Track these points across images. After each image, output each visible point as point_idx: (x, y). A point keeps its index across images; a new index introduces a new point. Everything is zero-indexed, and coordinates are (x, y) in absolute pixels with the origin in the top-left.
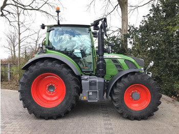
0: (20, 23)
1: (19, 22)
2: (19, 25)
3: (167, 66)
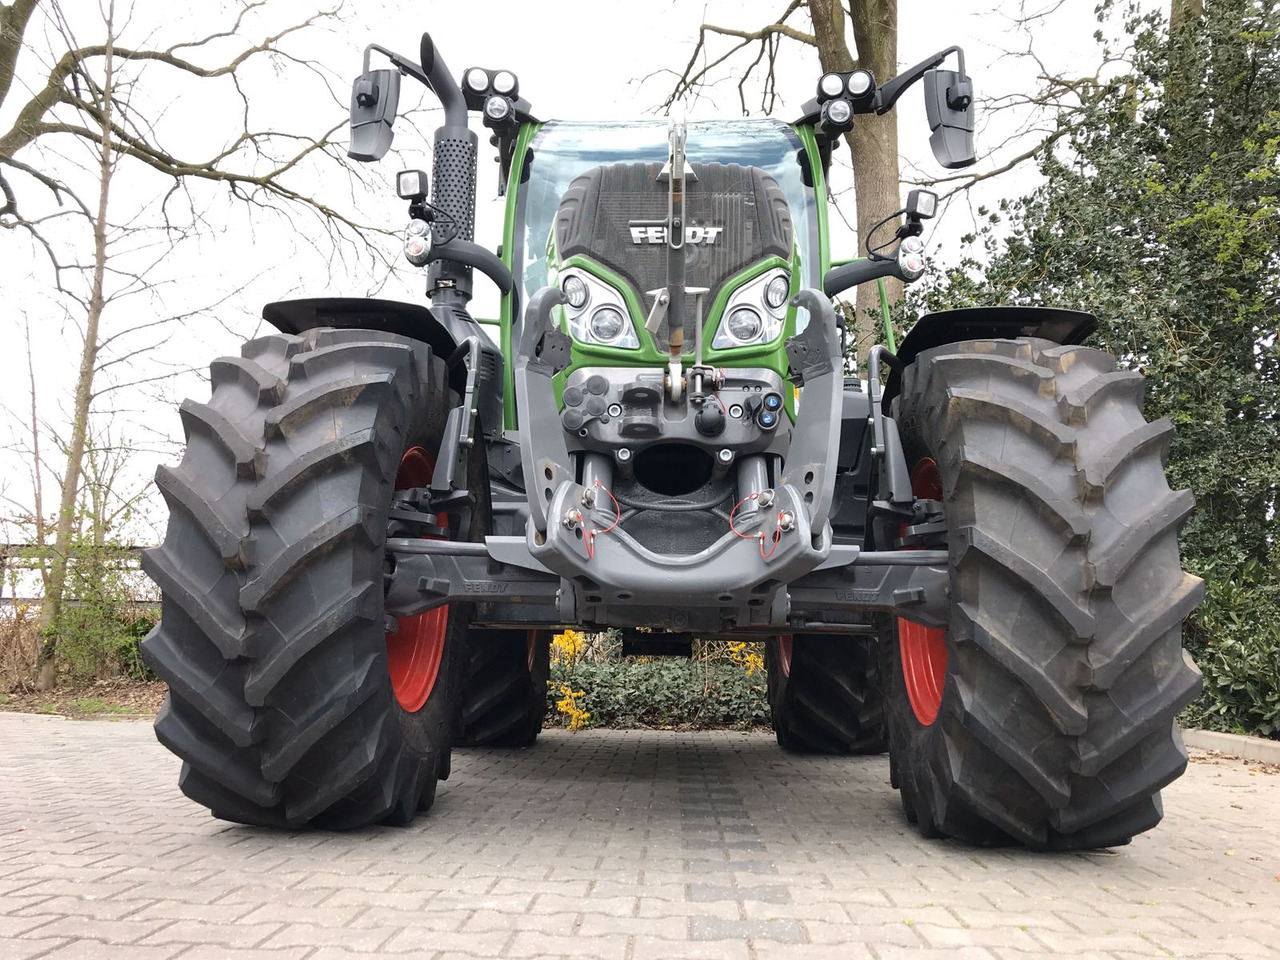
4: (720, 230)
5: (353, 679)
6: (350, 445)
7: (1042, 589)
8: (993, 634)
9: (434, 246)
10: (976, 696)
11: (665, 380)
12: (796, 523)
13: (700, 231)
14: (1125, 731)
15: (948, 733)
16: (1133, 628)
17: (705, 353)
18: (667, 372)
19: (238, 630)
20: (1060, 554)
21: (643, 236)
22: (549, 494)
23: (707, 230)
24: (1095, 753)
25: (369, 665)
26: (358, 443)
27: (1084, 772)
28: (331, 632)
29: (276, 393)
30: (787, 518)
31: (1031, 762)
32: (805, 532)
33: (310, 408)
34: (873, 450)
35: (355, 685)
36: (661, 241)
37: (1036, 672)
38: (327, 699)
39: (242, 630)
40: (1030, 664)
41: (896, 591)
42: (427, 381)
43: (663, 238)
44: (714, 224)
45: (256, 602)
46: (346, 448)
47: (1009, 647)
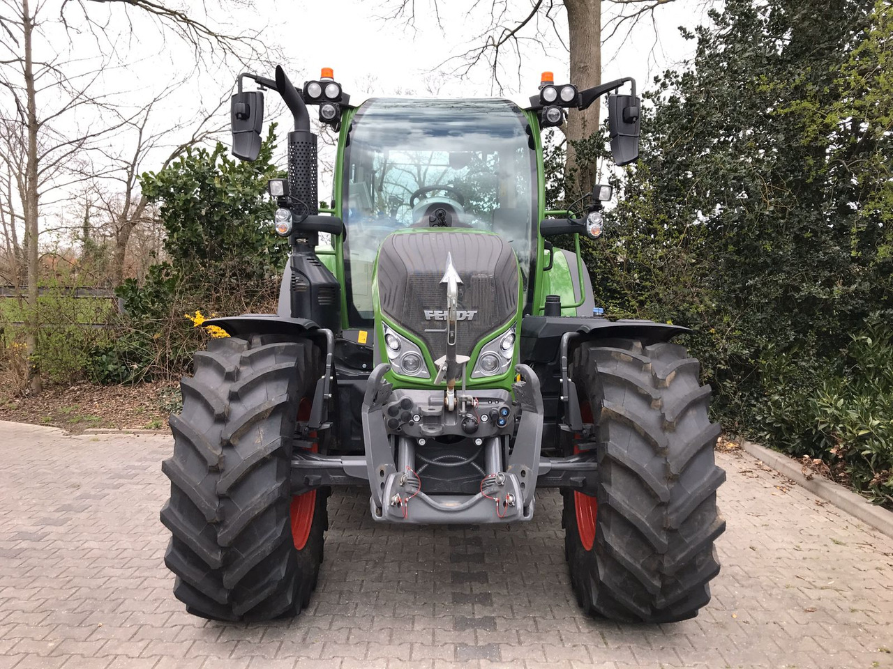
0: (35, 69)
1: (28, 61)
2: (29, 77)
3: (785, 303)
4: (476, 312)
5: (279, 571)
6: (270, 451)
7: (642, 530)
8: (616, 548)
9: (294, 224)
10: (606, 570)
11: (445, 400)
12: (515, 502)
13: (464, 313)
14: (679, 592)
15: (598, 554)
16: (687, 546)
17: (467, 380)
18: (446, 396)
19: (217, 553)
20: (653, 508)
21: (432, 315)
22: (383, 485)
23: (468, 312)
24: (663, 600)
25: (287, 561)
26: (274, 449)
27: (658, 608)
28: (268, 554)
29: (224, 415)
30: (511, 498)
31: (632, 602)
32: (520, 506)
33: (246, 426)
34: (562, 398)
35: (281, 575)
36: (442, 319)
37: (636, 568)
38: (266, 580)
39: (220, 553)
40: (634, 564)
41: (571, 478)
42: (304, 370)
43: (443, 317)
44: (474, 308)
45: (227, 543)
46: (268, 453)
47: (623, 555)
